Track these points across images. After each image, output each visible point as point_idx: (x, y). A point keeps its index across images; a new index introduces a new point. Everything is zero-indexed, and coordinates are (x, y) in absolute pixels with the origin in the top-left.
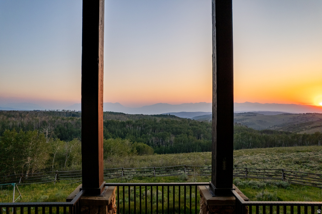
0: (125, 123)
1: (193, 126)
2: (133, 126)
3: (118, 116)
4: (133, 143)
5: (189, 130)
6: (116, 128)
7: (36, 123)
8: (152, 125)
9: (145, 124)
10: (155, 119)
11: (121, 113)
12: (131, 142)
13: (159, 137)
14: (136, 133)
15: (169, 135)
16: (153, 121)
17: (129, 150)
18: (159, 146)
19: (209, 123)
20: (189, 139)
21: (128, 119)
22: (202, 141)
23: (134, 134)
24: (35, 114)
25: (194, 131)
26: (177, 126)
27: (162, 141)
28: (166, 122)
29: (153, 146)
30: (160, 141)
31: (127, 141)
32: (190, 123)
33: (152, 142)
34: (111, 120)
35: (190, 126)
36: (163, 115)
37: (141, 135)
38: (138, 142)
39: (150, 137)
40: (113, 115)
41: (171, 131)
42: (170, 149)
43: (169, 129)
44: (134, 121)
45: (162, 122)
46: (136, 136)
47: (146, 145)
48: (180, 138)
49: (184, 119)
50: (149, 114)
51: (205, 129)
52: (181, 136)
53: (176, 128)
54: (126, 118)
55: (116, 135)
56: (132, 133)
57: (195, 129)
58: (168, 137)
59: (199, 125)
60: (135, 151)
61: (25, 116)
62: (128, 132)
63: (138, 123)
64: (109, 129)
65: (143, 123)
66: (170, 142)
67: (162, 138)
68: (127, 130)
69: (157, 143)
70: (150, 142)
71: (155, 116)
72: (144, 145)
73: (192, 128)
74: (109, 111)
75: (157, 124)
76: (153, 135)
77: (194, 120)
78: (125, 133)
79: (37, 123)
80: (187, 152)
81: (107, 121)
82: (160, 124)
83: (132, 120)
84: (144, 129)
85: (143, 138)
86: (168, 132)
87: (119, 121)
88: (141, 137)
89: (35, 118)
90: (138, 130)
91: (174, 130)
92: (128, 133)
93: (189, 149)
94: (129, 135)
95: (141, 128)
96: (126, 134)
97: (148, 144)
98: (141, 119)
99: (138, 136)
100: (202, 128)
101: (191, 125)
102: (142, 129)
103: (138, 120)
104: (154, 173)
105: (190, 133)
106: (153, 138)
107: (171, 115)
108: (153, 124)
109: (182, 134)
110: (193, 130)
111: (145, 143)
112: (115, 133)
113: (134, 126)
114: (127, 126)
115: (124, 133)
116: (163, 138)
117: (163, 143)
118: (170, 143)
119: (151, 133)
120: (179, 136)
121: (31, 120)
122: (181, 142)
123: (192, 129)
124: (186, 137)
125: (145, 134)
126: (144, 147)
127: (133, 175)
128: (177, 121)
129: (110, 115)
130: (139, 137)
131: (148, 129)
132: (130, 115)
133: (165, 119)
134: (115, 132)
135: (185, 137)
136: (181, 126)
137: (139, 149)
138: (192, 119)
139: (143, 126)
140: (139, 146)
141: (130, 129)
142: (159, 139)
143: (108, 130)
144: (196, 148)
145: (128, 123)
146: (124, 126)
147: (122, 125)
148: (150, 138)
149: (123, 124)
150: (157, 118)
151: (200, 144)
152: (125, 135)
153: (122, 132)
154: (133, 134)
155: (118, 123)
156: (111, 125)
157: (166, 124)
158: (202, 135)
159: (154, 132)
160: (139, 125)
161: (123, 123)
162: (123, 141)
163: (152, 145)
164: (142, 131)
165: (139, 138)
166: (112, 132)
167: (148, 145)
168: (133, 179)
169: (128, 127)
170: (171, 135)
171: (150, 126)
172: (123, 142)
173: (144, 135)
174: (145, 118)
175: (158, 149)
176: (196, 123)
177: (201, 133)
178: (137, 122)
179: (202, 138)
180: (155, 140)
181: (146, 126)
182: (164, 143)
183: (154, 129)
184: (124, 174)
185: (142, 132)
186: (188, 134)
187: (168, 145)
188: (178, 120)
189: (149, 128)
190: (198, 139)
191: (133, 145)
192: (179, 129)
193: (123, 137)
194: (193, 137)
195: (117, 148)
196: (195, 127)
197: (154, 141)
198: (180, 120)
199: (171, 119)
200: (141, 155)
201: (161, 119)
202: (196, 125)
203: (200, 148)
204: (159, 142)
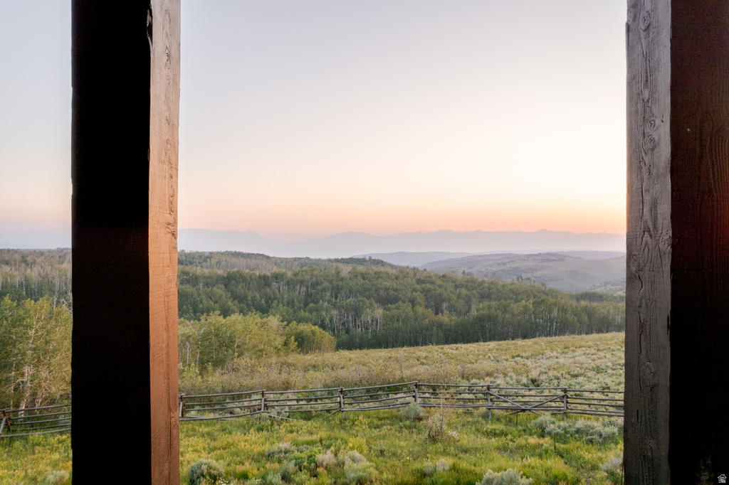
0: (268, 277)
1: (425, 283)
2: (288, 283)
3: (253, 262)
4: (288, 325)
5: (415, 294)
6: (249, 289)
7: (60, 277)
8: (331, 282)
9: (314, 279)
10: (337, 268)
11: (258, 255)
12: (282, 321)
13: (347, 310)
14: (295, 301)
15: (371, 304)
16: (333, 272)
17: (279, 341)
18: (347, 331)
19: (460, 278)
20: (416, 313)
21: (276, 270)
22: (445, 318)
23: (290, 303)
24: (60, 257)
25: (425, 295)
26: (387, 284)
27: (355, 320)
28: (364, 276)
29: (333, 330)
30: (350, 318)
31: (274, 321)
32: (418, 277)
33: (331, 320)
34: (238, 272)
35: (418, 284)
36: (354, 259)
37: (306, 305)
38: (299, 321)
39: (327, 311)
40: (242, 260)
41: (375, 295)
42: (373, 336)
43: (369, 290)
44: (289, 274)
45: (355, 275)
46: (293, 307)
47: (316, 328)
48: (395, 312)
49: (404, 268)
50: (325, 257)
51: (452, 292)
52: (397, 308)
53: (387, 289)
54: (270, 267)
55: (247, 304)
56: (285, 301)
57: (429, 290)
58: (368, 310)
59: (439, 282)
60: (293, 344)
61: (34, 262)
62: (275, 299)
63: (299, 278)
64: (232, 292)
65: (311, 278)
66: (372, 321)
67: (353, 313)
68: (274, 293)
69: (343, 324)
70: (326, 322)
71: (337, 261)
72: (313, 328)
73: (423, 289)
74: (233, 250)
75: (342, 280)
76: (334, 306)
77: (425, 270)
78: (269, 300)
79: (64, 277)
80: (411, 345)
81: (228, 273)
82: (350, 279)
83: (284, 271)
84: (313, 291)
85: (311, 312)
86: (368, 299)
87: (254, 274)
88: (305, 311)
89: (57, 266)
90: (299, 293)
91: (382, 292)
92: (276, 301)
93: (417, 338)
94: (278, 305)
95: (305, 289)
96: (272, 302)
97: (323, 326)
98: (304, 268)
99: (300, 308)
100: (445, 289)
101: (419, 281)
102: (308, 290)
103: (299, 271)
104: (340, 403)
105: (419, 300)
106: (334, 312)
107: (375, 260)
108: (333, 280)
109: (400, 302)
110: (425, 293)
111: (315, 324)
112: (247, 300)
113: (288, 285)
114: (274, 285)
115: (267, 302)
116: (357, 312)
117: (355, 324)
118: (372, 324)
119: (329, 302)
120: (393, 306)
121: (49, 272)
122: (398, 320)
123: (424, 291)
124: (410, 309)
125: (315, 303)
126: (314, 333)
127: (289, 409)
128: (387, 274)
129: (234, 260)
130: (302, 311)
131: (322, 291)
132: (280, 259)
133: (360, 268)
134: (246, 297)
135: (407, 311)
136: (396, 283)
137: (302, 338)
138: (421, 269)
139: (311, 285)
140: (302, 332)
141: (279, 291)
142: (348, 315)
143: (229, 294)
144: (432, 335)
145: (277, 277)
146: (266, 285)
147: (263, 282)
148: (326, 313)
149: (265, 281)
150: (341, 266)
151: (440, 326)
152: (269, 306)
153: (261, 298)
154: (288, 303)
155: (253, 277)
156: (237, 282)
157: (364, 279)
158: (445, 305)
159: (336, 298)
160: (302, 282)
161: (264, 278)
162: (265, 320)
163: (330, 329)
164: (308, 295)
165: (302, 313)
166: (240, 299)
167: (321, 330)
168: (288, 417)
169: (277, 286)
170: (375, 305)
171: (326, 284)
172: (265, 323)
173: (312, 305)
174: (314, 266)
175: (344, 337)
176: (430, 277)
177: (443, 301)
178: (296, 275)
179: (445, 312)
180: (338, 317)
181: (317, 284)
182: (358, 323)
183: (336, 292)
184: (265, 406)
185: (309, 299)
186: (413, 302)
187: (367, 329)
188: (389, 270)
189: (324, 290)
190: (437, 313)
191: (287, 328)
192: (392, 292)
193: (264, 310)
194: (425, 310)
195: (250, 338)
196: (428, 286)
197: (334, 319)
198: (394, 271)
199: (375, 269)
200: (307, 353)
201: (351, 268)
202: (432, 283)
203: (442, 335)
204: (348, 321)
